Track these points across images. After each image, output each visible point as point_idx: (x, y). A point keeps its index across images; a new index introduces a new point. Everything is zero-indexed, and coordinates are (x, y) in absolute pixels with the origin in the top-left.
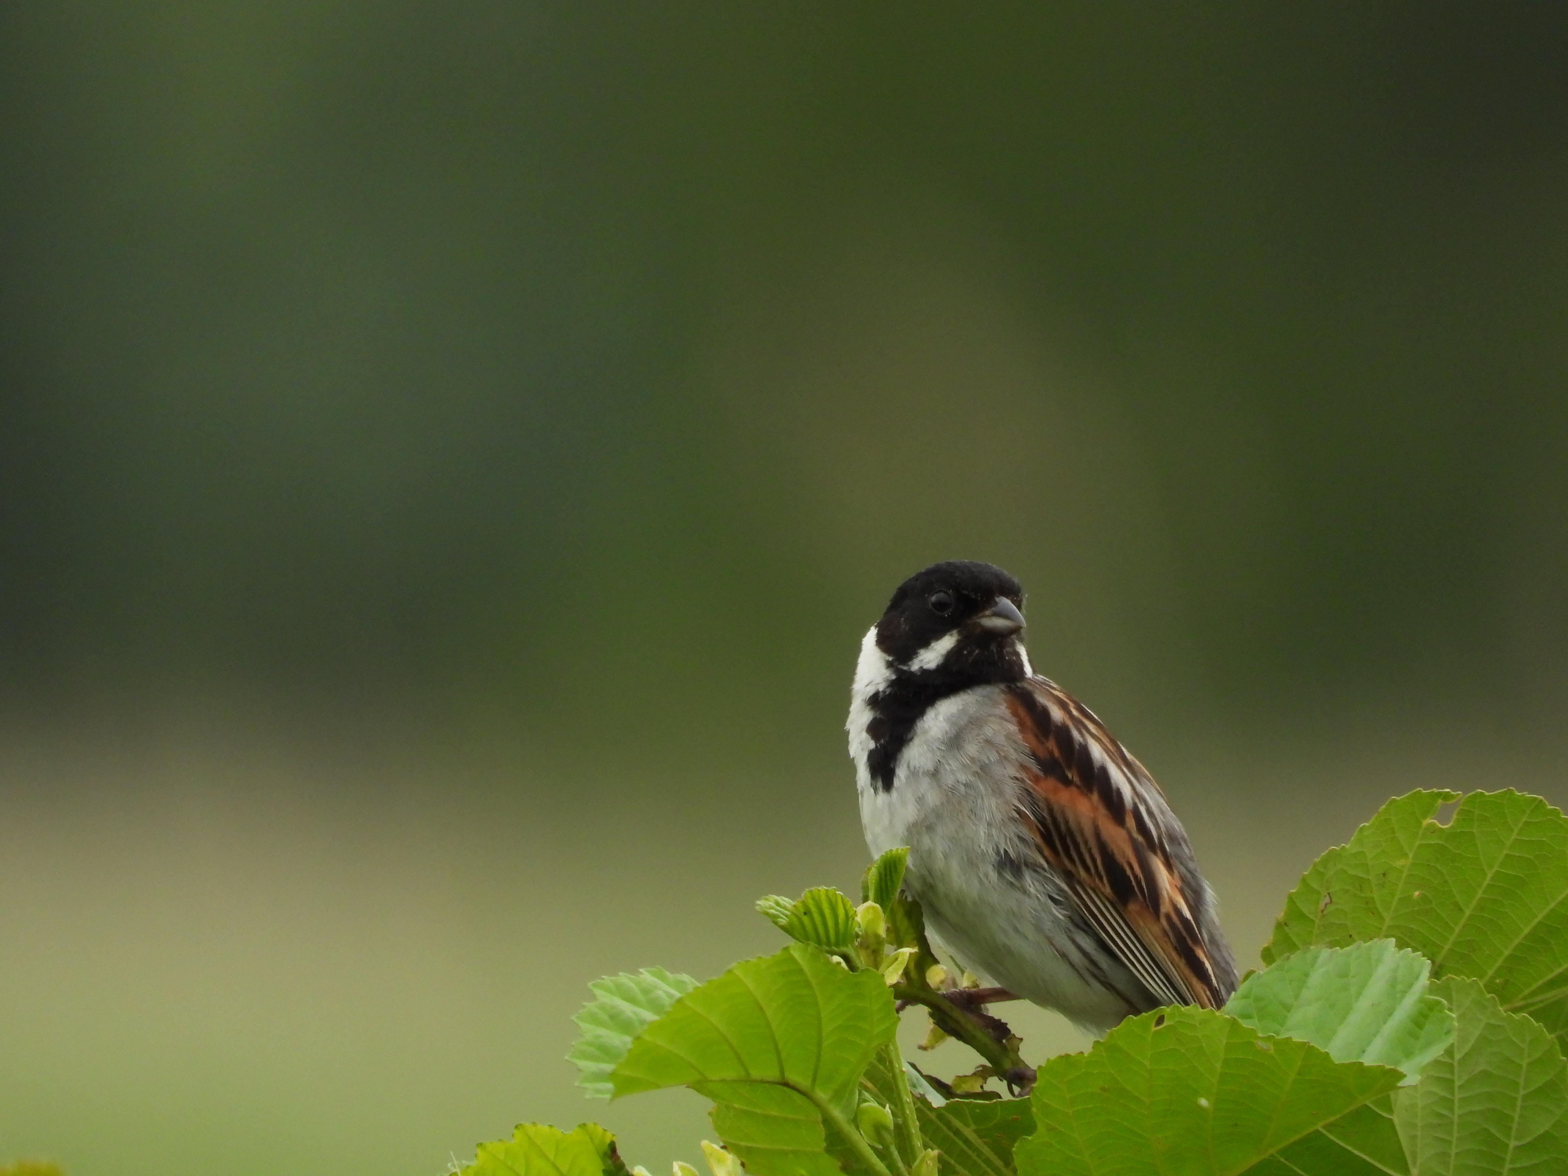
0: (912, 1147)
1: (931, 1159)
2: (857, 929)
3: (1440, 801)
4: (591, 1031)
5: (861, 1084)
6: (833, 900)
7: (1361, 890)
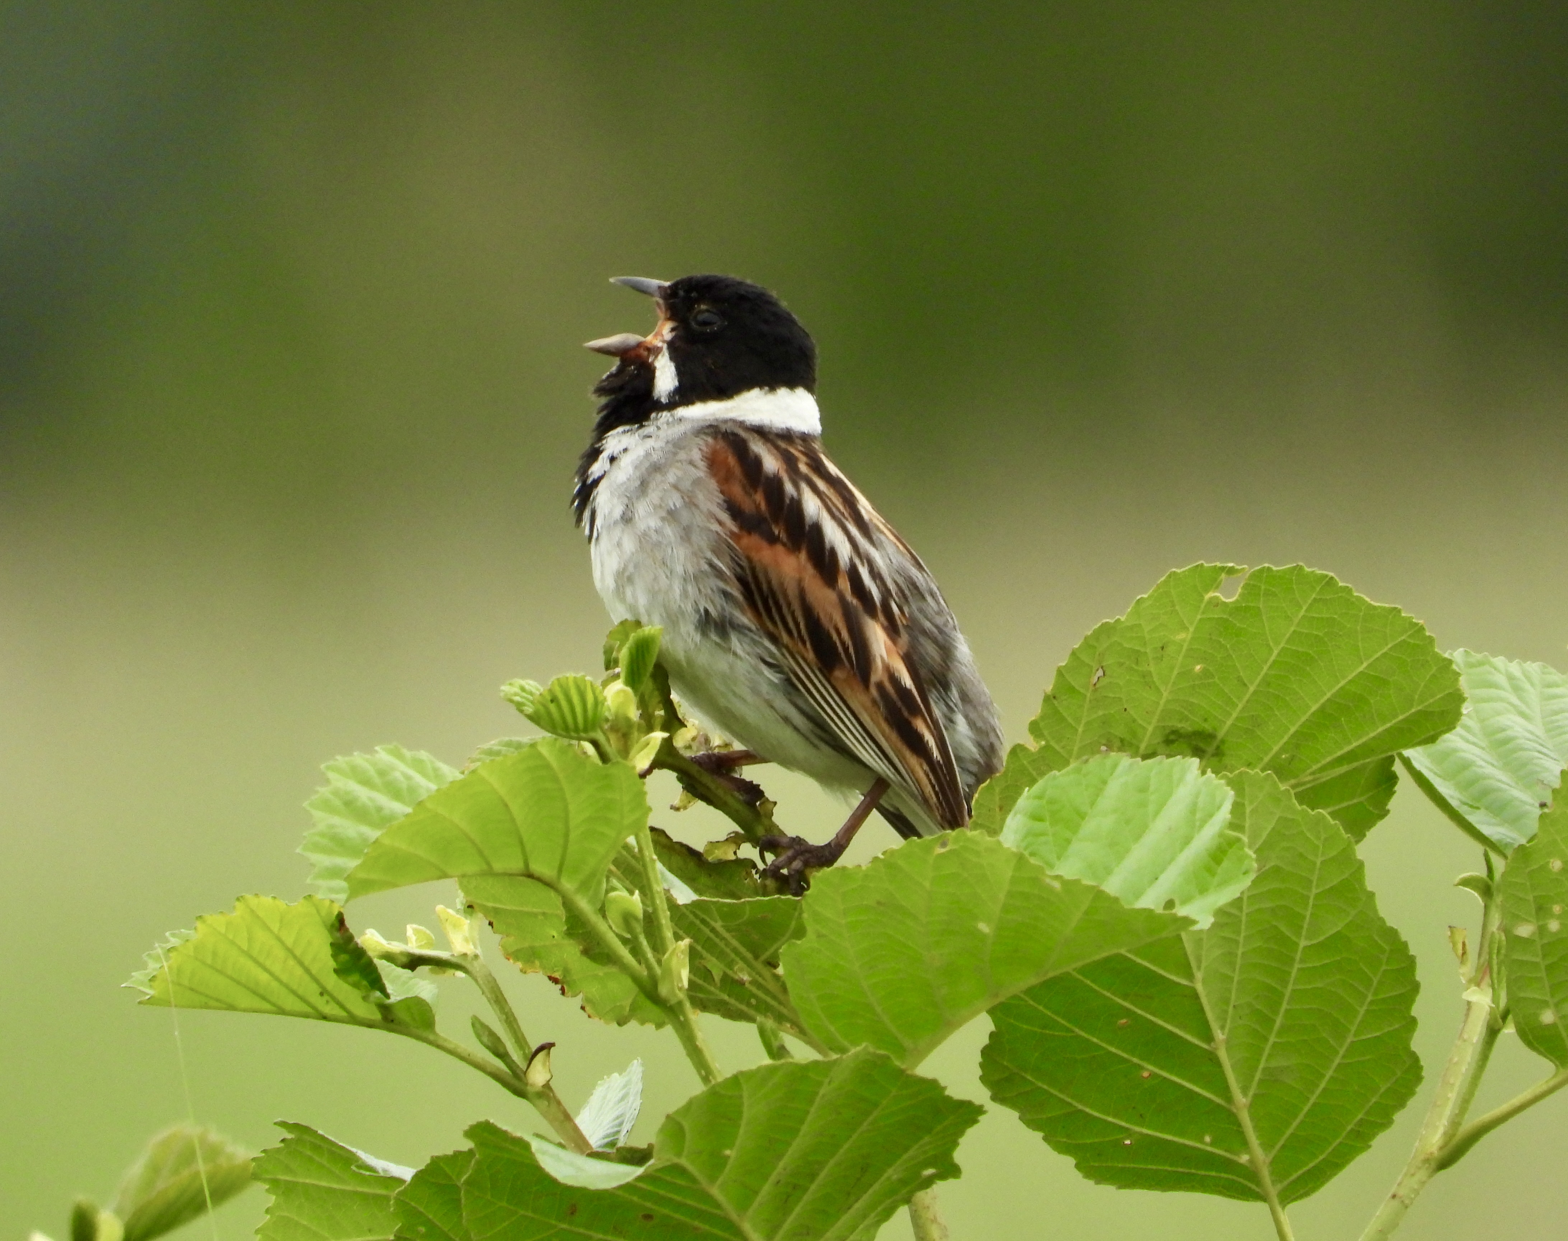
0: (662, 939)
1: (682, 952)
2: (607, 714)
3: (1223, 575)
4: (323, 820)
5: (610, 871)
6: (582, 687)
7: (1137, 663)
